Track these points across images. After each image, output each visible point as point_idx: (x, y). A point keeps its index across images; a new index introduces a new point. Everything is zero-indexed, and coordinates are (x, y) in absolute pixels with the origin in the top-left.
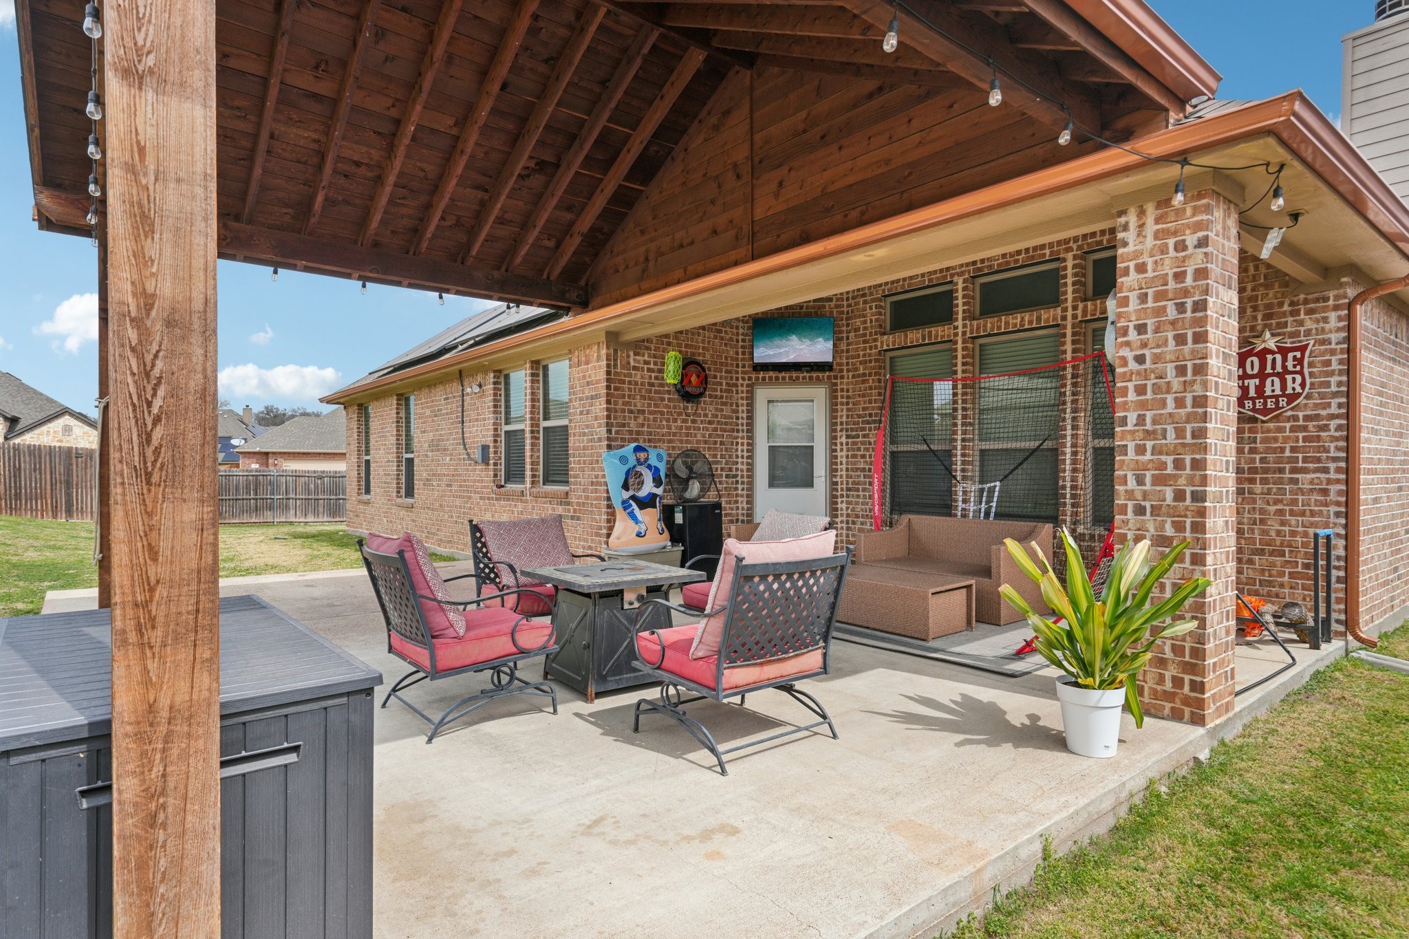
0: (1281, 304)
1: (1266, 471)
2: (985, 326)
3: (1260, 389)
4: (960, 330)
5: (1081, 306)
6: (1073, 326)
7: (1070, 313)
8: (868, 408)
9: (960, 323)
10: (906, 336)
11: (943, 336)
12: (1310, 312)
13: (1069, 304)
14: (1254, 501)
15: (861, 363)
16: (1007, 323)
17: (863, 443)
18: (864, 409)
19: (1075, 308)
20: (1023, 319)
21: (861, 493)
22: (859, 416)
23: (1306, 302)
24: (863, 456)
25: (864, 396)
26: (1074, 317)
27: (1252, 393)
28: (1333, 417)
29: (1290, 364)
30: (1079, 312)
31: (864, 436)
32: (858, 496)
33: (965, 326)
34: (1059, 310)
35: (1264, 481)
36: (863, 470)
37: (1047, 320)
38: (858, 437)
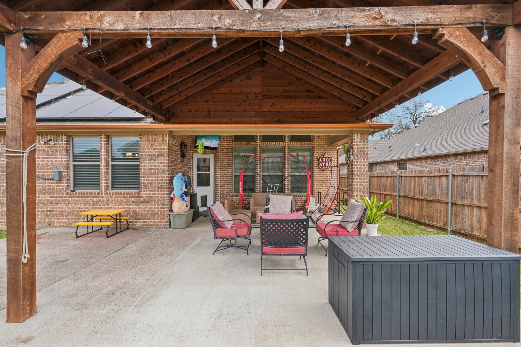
0: (327, 148)
1: (325, 180)
2: (265, 143)
3: (325, 164)
4: (258, 144)
5: (290, 142)
6: (288, 147)
7: (287, 144)
8: (228, 162)
9: (258, 142)
10: (241, 143)
11: (253, 145)
12: (332, 151)
13: (287, 141)
14: (323, 187)
15: (225, 149)
16: (271, 144)
17: (226, 172)
18: (226, 162)
19: (288, 143)
20: (275, 143)
21: (226, 187)
22: (225, 164)
23: (331, 149)
24: (226, 176)
25: (226, 158)
26: (288, 145)
27: (324, 165)
28: (335, 170)
29: (330, 160)
30: (289, 144)
31: (227, 170)
32: (225, 188)
33: (260, 143)
34: (284, 142)
35: (325, 183)
36: (227, 180)
37: (282, 144)
38: (224, 170)
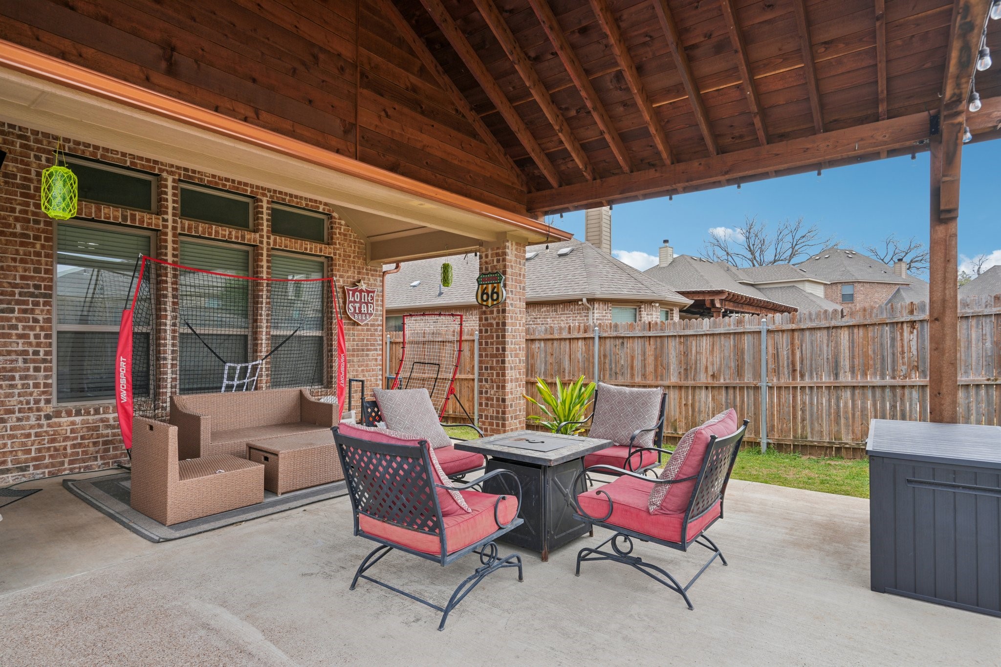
0: (363, 269)
1: (358, 350)
2: (197, 228)
3: (360, 308)
4: (170, 224)
5: (272, 237)
6: (268, 250)
7: (265, 240)
8: (32, 278)
9: (170, 217)
10: (99, 210)
11: (149, 224)
12: (372, 275)
13: (265, 233)
14: (354, 366)
15: (17, 219)
16: (217, 232)
17: (19, 319)
18: (23, 278)
19: (268, 238)
20: (230, 233)
21: (18, 382)
22: (15, 286)
23: (371, 270)
24: (20, 336)
25: (22, 261)
26: (268, 244)
27: (357, 311)
28: (379, 325)
29: (369, 298)
30: (271, 241)
31: (25, 311)
32: (12, 386)
33: (174, 221)
34: (258, 235)
35: (358, 356)
36: (25, 353)
37: (249, 240)
38: (12, 311)
